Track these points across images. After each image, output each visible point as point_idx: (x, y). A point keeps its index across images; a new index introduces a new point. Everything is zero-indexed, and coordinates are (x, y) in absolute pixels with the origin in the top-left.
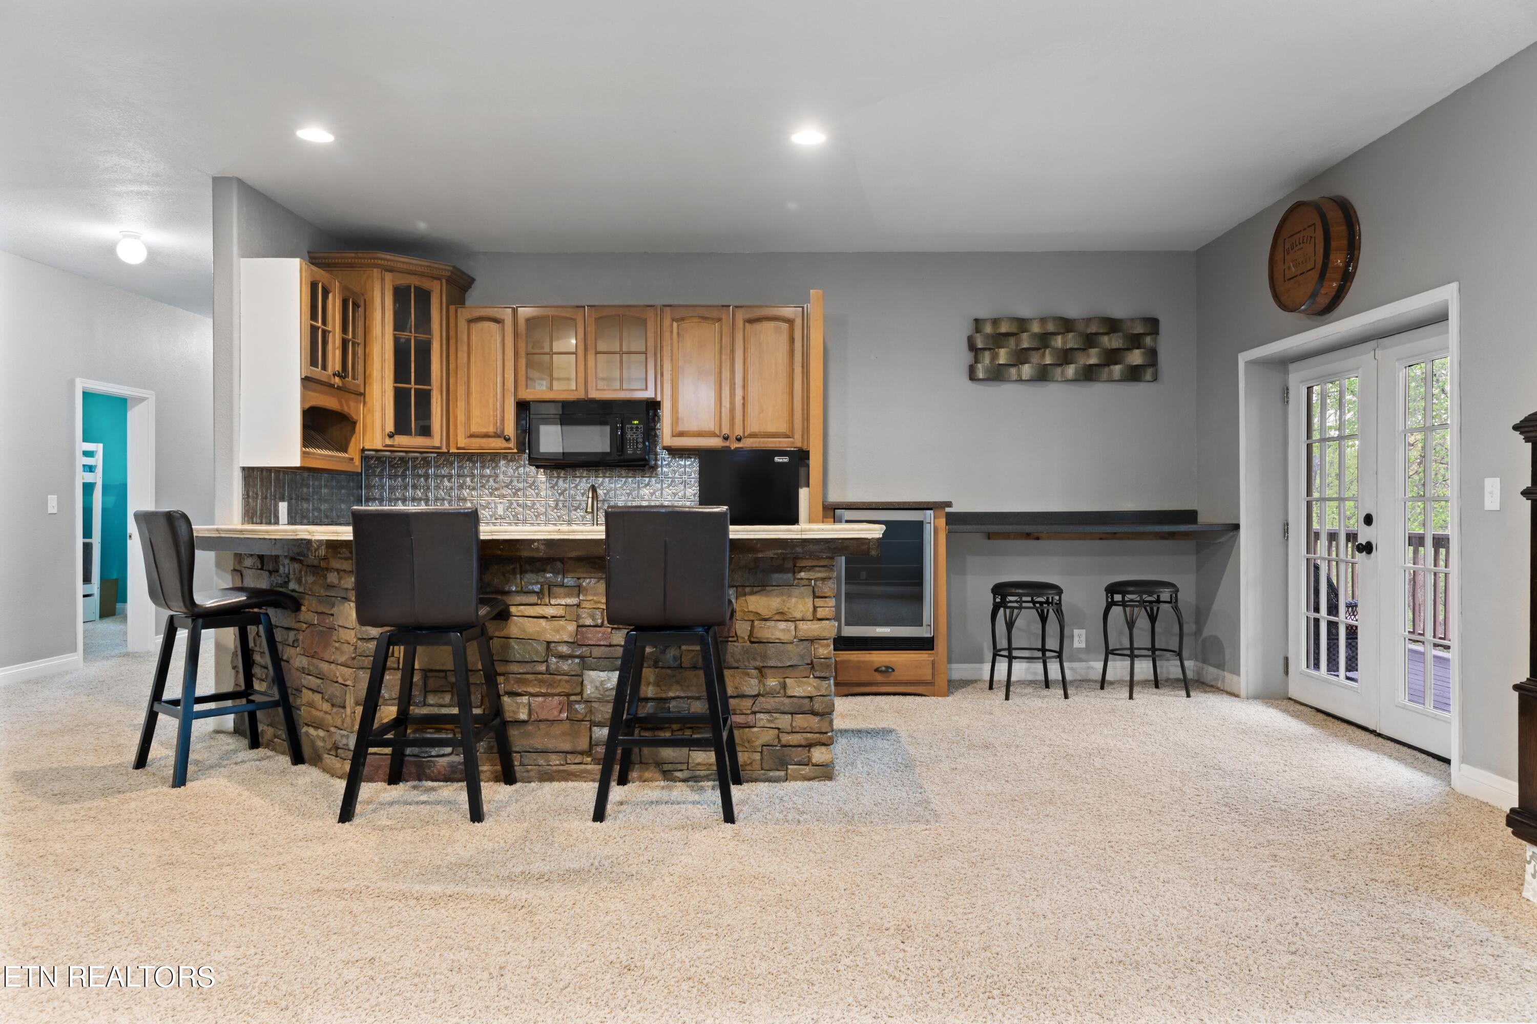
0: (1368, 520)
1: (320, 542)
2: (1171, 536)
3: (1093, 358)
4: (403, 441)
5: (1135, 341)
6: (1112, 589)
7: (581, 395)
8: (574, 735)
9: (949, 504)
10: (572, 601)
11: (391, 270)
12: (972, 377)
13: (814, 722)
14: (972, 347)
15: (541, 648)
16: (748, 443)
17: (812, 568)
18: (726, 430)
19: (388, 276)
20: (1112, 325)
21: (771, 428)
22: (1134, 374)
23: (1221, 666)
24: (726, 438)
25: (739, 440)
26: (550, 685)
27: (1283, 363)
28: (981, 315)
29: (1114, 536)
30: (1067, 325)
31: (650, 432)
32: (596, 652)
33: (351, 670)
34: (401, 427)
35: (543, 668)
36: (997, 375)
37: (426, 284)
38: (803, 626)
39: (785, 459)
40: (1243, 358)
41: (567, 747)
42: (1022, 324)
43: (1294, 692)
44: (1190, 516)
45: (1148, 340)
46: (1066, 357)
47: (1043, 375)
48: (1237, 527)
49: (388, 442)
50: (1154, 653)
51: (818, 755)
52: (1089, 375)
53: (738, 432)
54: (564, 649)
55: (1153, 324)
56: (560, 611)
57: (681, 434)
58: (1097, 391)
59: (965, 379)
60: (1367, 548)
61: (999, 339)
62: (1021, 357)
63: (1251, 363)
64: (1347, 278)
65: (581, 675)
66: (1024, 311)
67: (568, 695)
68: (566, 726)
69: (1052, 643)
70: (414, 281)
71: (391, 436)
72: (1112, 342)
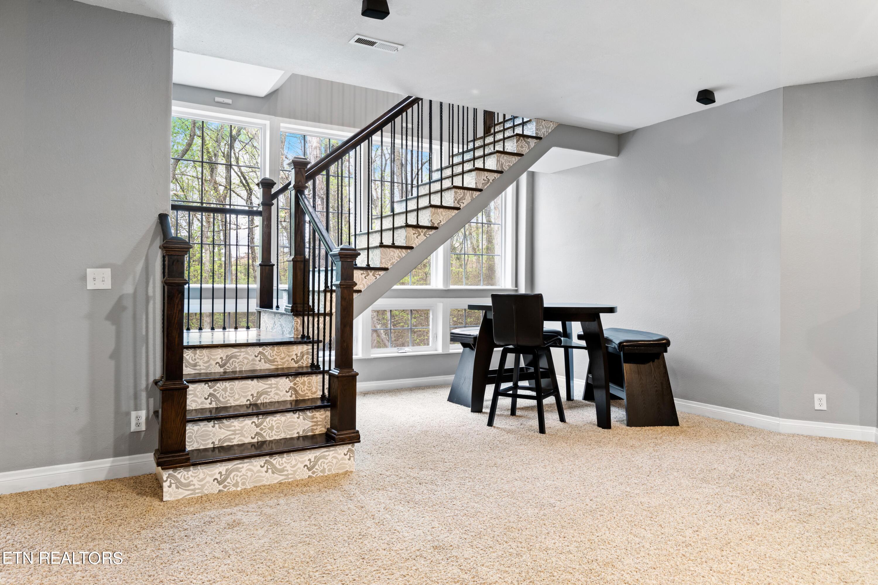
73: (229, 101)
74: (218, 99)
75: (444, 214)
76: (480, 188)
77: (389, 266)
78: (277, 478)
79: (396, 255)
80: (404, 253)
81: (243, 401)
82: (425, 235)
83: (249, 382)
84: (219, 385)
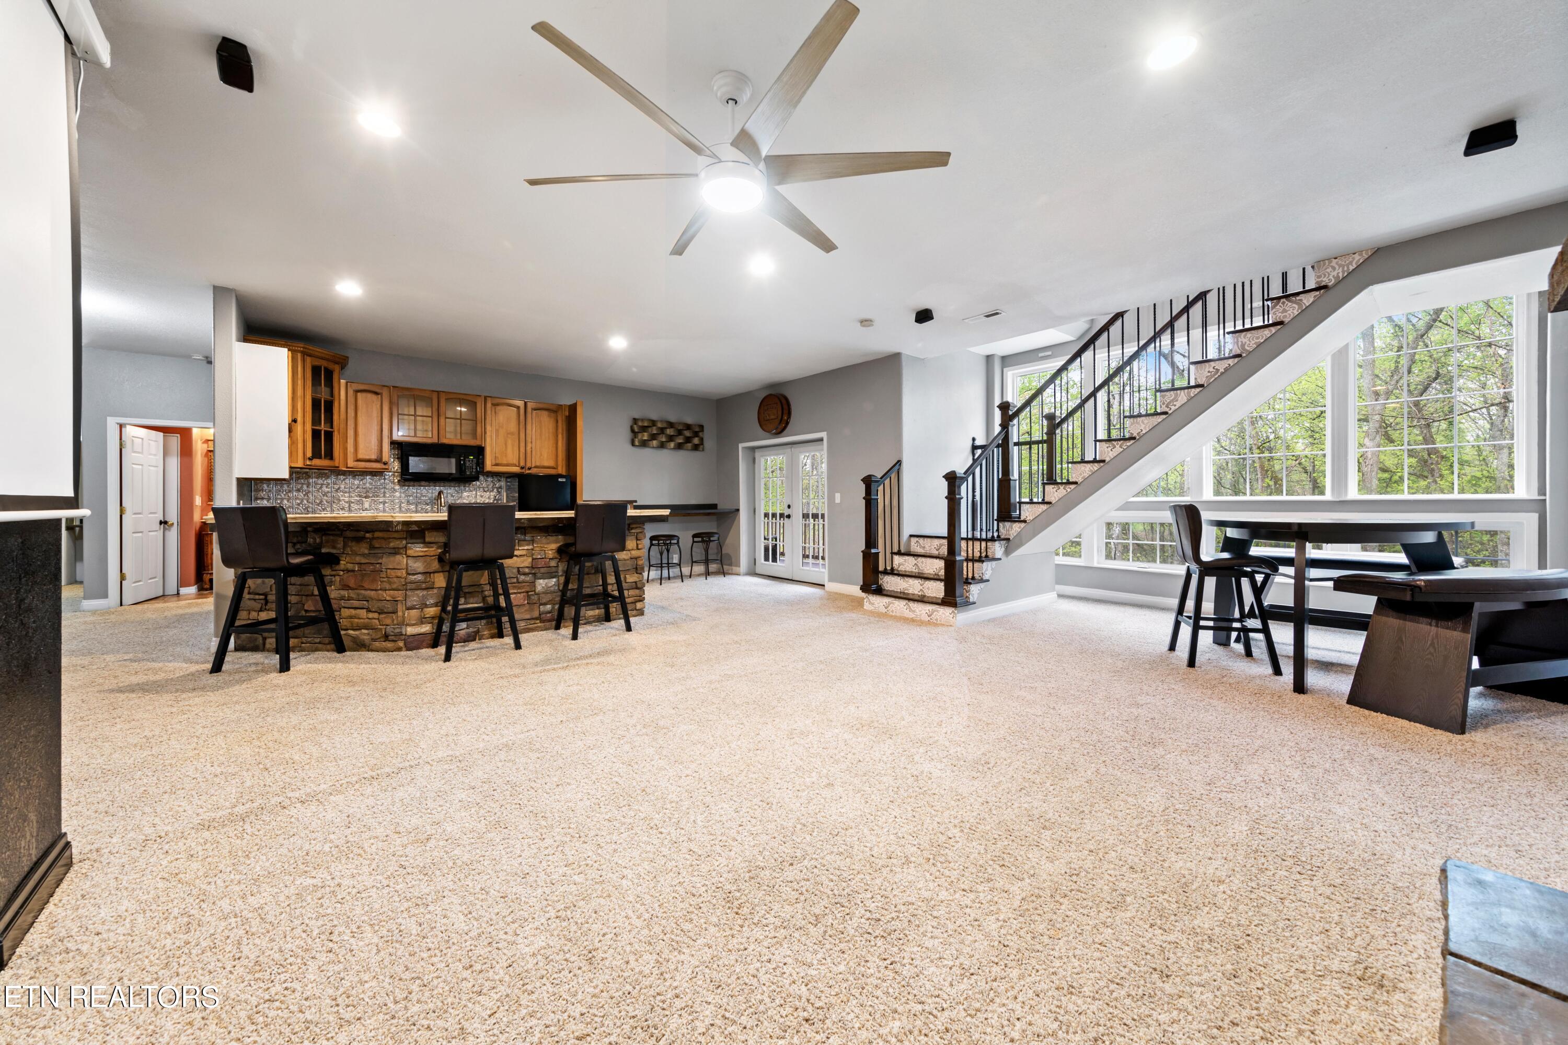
0: (789, 507)
1: (399, 522)
2: (709, 514)
3: (680, 440)
4: (317, 462)
5: (696, 434)
6: (694, 536)
7: (435, 440)
8: (531, 610)
9: (636, 501)
10: (530, 547)
11: (310, 355)
12: (633, 444)
13: (637, 592)
14: (632, 431)
15: (515, 571)
16: (534, 471)
17: (636, 528)
18: (522, 464)
19: (308, 359)
20: (688, 427)
21: (546, 464)
22: (696, 448)
23: (731, 565)
24: (522, 468)
25: (529, 469)
26: (519, 588)
27: (753, 449)
28: (636, 417)
29: (689, 515)
30: (671, 425)
31: (481, 462)
32: (542, 570)
33: (400, 592)
34: (316, 454)
35: (515, 580)
36: (644, 444)
37: (331, 366)
38: (633, 552)
39: (564, 480)
40: (741, 446)
41: (528, 616)
42: (653, 423)
43: (758, 571)
44: (714, 506)
45: (701, 434)
46: (671, 438)
47: (662, 446)
48: (738, 510)
49: (308, 463)
50: (707, 562)
51: (639, 605)
52: (679, 447)
53: (529, 465)
54: (527, 570)
55: (702, 427)
56: (524, 553)
57: (497, 465)
58: (682, 453)
59: (630, 446)
60: (789, 516)
61: (644, 429)
62: (653, 437)
63: (744, 448)
64: (787, 423)
65: (534, 582)
66: (654, 417)
67: (527, 592)
68: (527, 607)
69: (665, 561)
70: (323, 364)
71: (310, 459)
72: (687, 433)
73: (1049, 353)
74: (1041, 355)
75: (1146, 422)
76: (1201, 383)
77: (1080, 480)
78: (911, 615)
79: (1087, 469)
80: (1096, 467)
81: (931, 571)
82: (1121, 447)
83: (935, 560)
84: (920, 559)
